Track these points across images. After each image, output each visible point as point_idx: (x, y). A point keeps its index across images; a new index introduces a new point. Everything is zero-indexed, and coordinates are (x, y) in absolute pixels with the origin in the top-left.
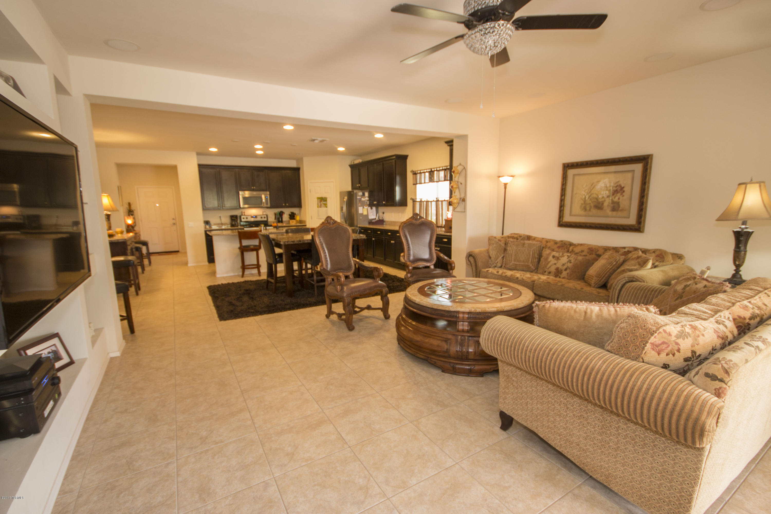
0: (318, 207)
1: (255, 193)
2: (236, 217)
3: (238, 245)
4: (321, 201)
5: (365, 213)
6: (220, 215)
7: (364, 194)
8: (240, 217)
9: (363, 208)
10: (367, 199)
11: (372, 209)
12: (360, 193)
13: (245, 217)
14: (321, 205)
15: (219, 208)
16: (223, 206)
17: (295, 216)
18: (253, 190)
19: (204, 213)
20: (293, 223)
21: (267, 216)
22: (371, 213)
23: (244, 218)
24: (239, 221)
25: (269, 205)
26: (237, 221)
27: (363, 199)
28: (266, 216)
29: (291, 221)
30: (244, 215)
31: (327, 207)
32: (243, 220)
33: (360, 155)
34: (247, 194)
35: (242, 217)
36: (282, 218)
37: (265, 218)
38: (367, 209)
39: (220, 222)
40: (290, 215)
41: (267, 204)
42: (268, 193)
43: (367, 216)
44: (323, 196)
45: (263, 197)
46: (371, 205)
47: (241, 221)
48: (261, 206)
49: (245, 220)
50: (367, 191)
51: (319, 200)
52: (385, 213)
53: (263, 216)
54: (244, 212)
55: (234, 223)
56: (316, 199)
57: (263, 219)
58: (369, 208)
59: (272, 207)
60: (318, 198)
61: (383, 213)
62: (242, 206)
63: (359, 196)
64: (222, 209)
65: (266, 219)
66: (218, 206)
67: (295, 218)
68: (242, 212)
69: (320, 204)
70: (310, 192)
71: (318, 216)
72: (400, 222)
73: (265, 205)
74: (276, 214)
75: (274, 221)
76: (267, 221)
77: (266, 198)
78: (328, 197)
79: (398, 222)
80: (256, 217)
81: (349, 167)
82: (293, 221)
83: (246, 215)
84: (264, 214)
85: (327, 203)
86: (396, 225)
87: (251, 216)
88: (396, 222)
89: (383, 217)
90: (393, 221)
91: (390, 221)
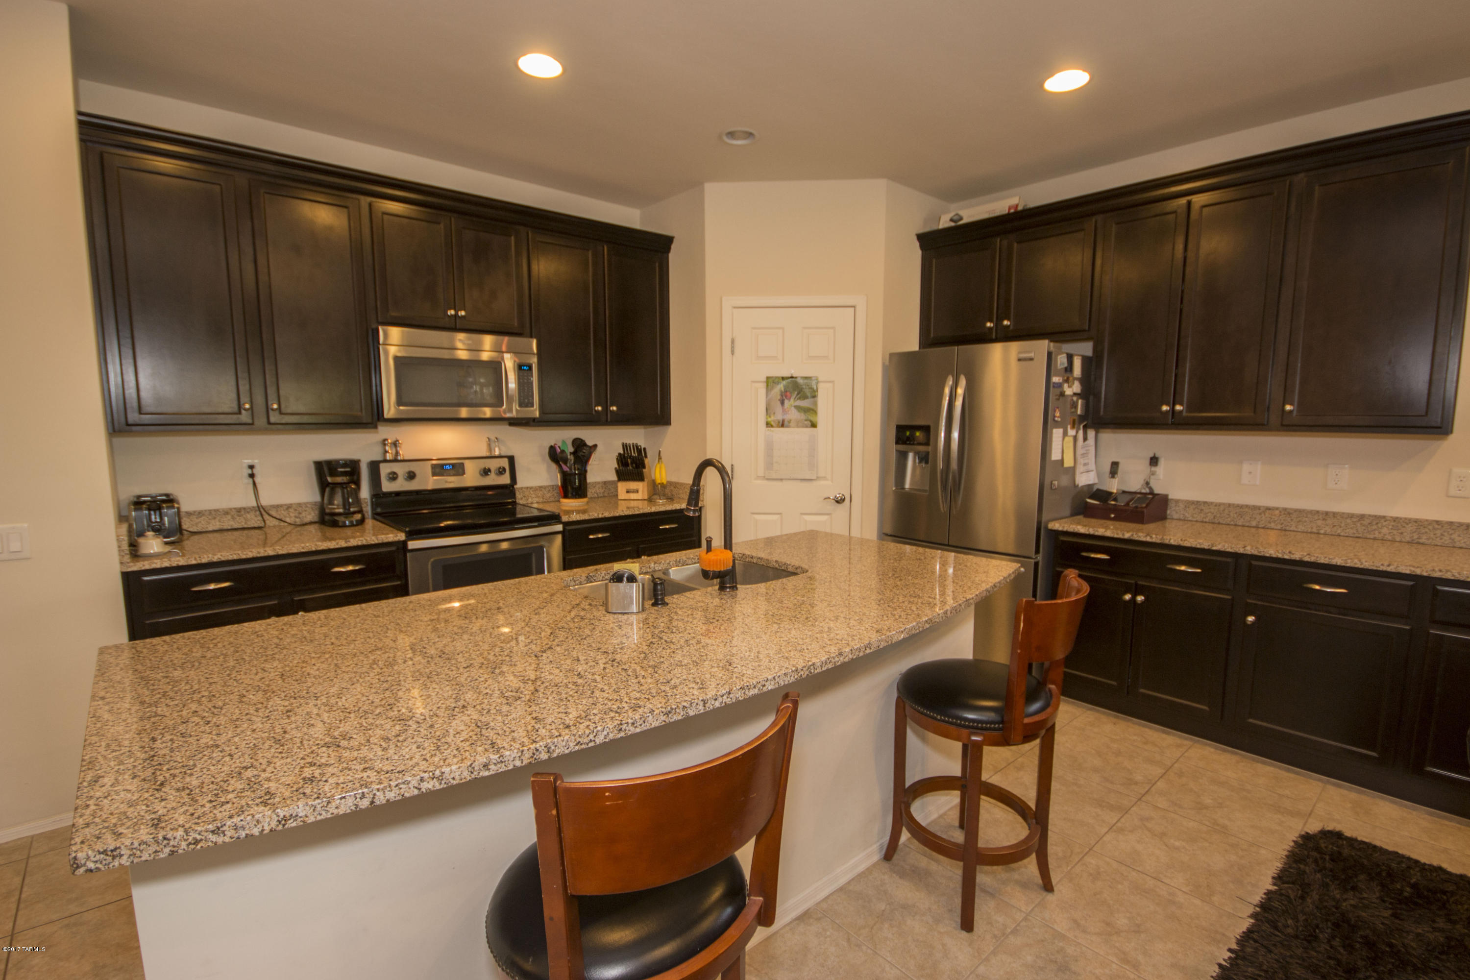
0: (768, 425)
2: (352, 468)
4: (784, 397)
5: (1068, 460)
6: (250, 462)
7: (1070, 366)
8: (374, 467)
9: (1066, 433)
10: (1078, 387)
11: (1086, 438)
12: (1062, 360)
13: (400, 469)
14: (785, 415)
15: (245, 417)
16: (268, 409)
17: (647, 462)
18: (456, 326)
19: (115, 453)
20: (633, 496)
21: (511, 459)
22: (1083, 460)
23: (393, 477)
24: (365, 492)
25: (535, 412)
26: (355, 493)
27: (1067, 390)
28: (505, 463)
29: (622, 487)
30: (395, 460)
31: (814, 425)
32: (387, 485)
35: (385, 469)
36: (583, 474)
37: (501, 471)
38: (1075, 438)
39: (255, 504)
40: (622, 460)
41: (525, 400)
42: (534, 342)
43: (1072, 471)
44: (799, 371)
45: (509, 363)
46: (1086, 421)
47: (377, 491)
48: (491, 412)
49: (400, 485)
50: (1079, 353)
51: (778, 390)
52: (1162, 462)
53: (494, 465)
54: (395, 444)
55: (337, 505)
56: (762, 386)
57: (493, 480)
58: (1081, 434)
60: (771, 382)
61: (1154, 461)
62: (388, 409)
63: (1059, 373)
64: (261, 421)
65: (505, 479)
66: (240, 406)
67: (645, 471)
68: (384, 442)
69: (778, 411)
70: (733, 353)
71: (769, 465)
72: (1351, 516)
73: (515, 406)
74: (555, 455)
75: (541, 487)
76: (509, 490)
77: (522, 369)
78: (820, 379)
79: (1327, 513)
80: (458, 468)
81: (917, 244)
82: (633, 485)
83: (406, 458)
84: (497, 453)
85: (815, 404)
86: (1301, 528)
87: (434, 467)
88: (1300, 511)
89: (1152, 484)
90: (1255, 507)
91: (1217, 504)
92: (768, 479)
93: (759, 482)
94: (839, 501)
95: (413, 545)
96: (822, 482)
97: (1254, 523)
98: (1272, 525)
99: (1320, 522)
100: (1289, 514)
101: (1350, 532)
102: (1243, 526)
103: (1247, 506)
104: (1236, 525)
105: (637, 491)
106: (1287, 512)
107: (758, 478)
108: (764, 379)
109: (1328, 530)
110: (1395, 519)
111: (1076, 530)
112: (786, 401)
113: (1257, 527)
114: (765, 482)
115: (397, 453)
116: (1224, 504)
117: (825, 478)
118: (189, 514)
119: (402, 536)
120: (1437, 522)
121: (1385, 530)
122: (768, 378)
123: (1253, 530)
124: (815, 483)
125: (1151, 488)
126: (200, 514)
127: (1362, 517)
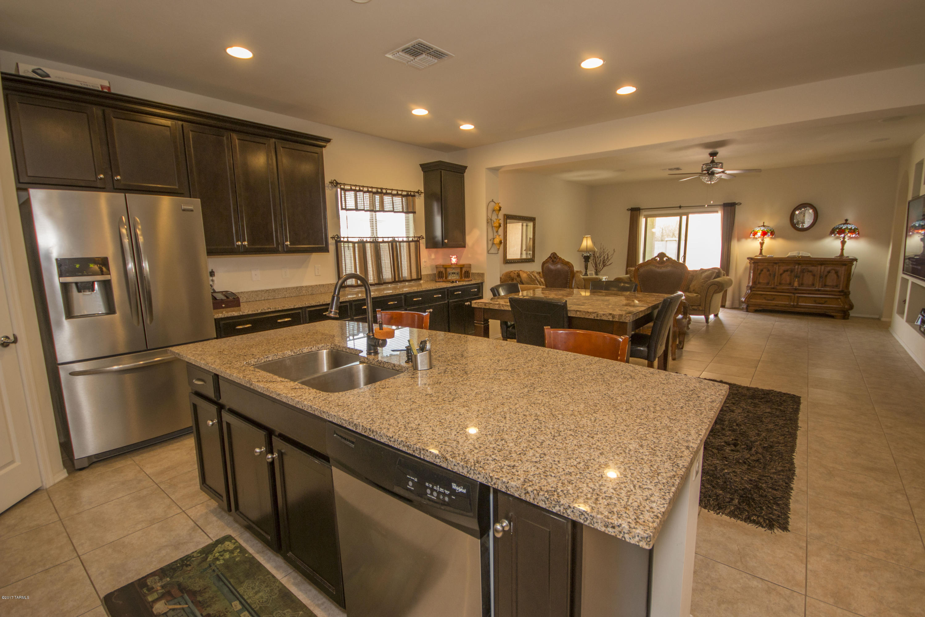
72: (294, 288)
79: (286, 288)
86: (280, 296)
88: (278, 289)
90: (262, 291)
91: (247, 292)
94: (5, 345)
97: (263, 298)
98: (270, 298)
99: (285, 293)
100: (275, 291)
101: (294, 294)
102: (259, 300)
103: (259, 291)
104: (256, 301)
106: (274, 290)
109: (288, 295)
110: (306, 287)
111: (232, 315)
113: (264, 300)
116: (250, 292)
120: (316, 285)
121: (304, 292)
123: (263, 302)
125: (213, 290)
127: (297, 288)
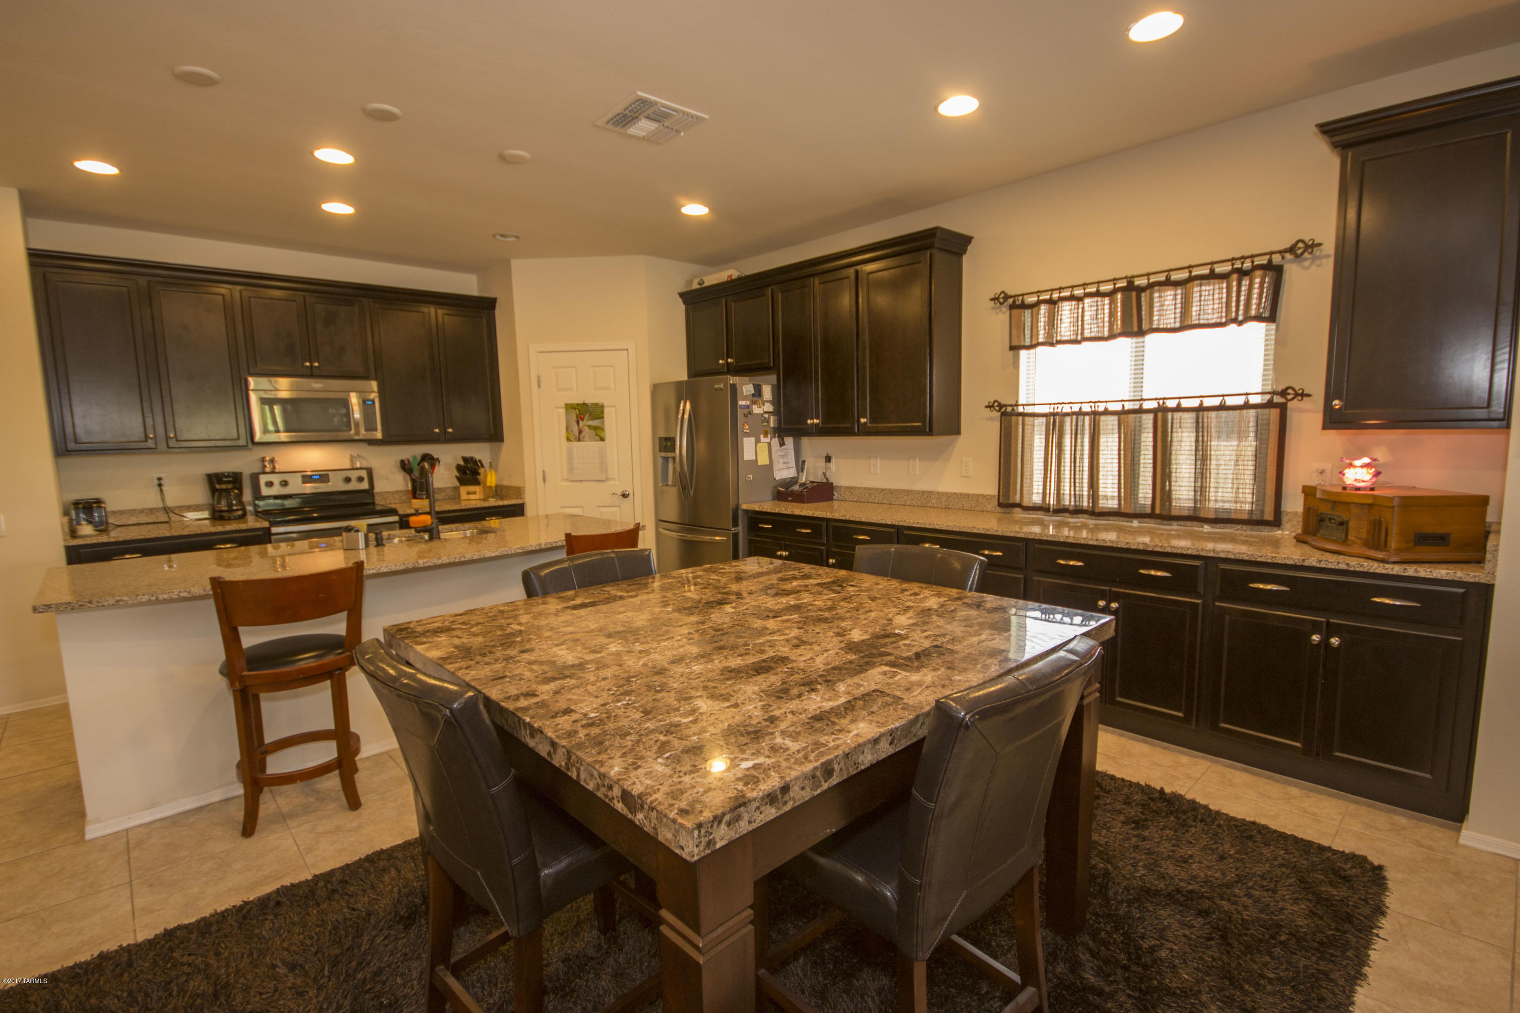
0: (568, 439)
1: (317, 384)
2: (236, 479)
3: (219, 654)
4: (579, 418)
5: (763, 460)
6: (156, 476)
7: (758, 392)
8: (255, 478)
9: (758, 441)
10: (769, 407)
11: (782, 444)
12: (748, 389)
13: (275, 479)
14: (580, 432)
15: (150, 444)
16: (167, 438)
17: (481, 471)
18: (311, 374)
19: (58, 468)
20: (472, 497)
21: (370, 472)
22: (781, 460)
23: (270, 484)
24: (247, 496)
25: (379, 435)
26: (239, 496)
27: (756, 410)
28: (364, 474)
29: (464, 490)
30: (273, 472)
31: (602, 439)
32: (265, 491)
33: (716, 261)
34: (284, 387)
35: (263, 479)
36: (429, 481)
37: (360, 479)
38: (769, 444)
39: (161, 505)
40: (460, 469)
41: (371, 428)
42: (374, 385)
43: (769, 468)
44: (590, 399)
45: (354, 400)
46: (781, 432)
47: (257, 495)
48: (343, 435)
49: (276, 490)
50: (767, 383)
51: (574, 414)
52: (833, 460)
53: (354, 475)
54: (272, 461)
55: (223, 505)
56: (563, 411)
57: (354, 486)
58: (776, 441)
59: (388, 440)
60: (569, 407)
61: (828, 459)
62: (258, 436)
63: (745, 398)
64: (162, 446)
65: (365, 485)
66: (146, 437)
67: (481, 477)
68: (263, 460)
69: (575, 429)
70: (539, 386)
71: (571, 470)
72: (919, 492)
73: (362, 430)
74: (405, 466)
75: (397, 492)
76: (370, 492)
77: (366, 404)
78: (605, 404)
79: (908, 491)
80: (323, 477)
81: (681, 300)
82: (472, 488)
83: (282, 470)
84: (358, 465)
85: (603, 423)
86: (898, 502)
87: (303, 477)
88: (896, 490)
89: (828, 474)
90: (877, 489)
91: (860, 488)
92: (572, 481)
93: (565, 483)
94: (625, 496)
95: (274, 530)
96: (612, 482)
97: (876, 501)
98: (885, 501)
99: (905, 498)
101: (919, 503)
102: (870, 503)
103: (872, 489)
105: (475, 493)
106: (891, 491)
107: (564, 480)
108: (563, 405)
109: (910, 502)
111: (754, 509)
112: (581, 422)
113: (878, 503)
114: (569, 483)
115: (274, 467)
116: (862, 488)
117: (613, 479)
118: (114, 513)
119: (266, 524)
121: (934, 501)
122: (566, 405)
123: (876, 505)
124: (606, 483)
125: (826, 479)
126: (122, 512)
127: (923, 492)
